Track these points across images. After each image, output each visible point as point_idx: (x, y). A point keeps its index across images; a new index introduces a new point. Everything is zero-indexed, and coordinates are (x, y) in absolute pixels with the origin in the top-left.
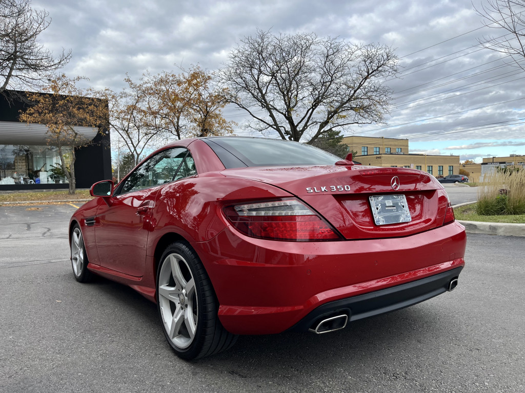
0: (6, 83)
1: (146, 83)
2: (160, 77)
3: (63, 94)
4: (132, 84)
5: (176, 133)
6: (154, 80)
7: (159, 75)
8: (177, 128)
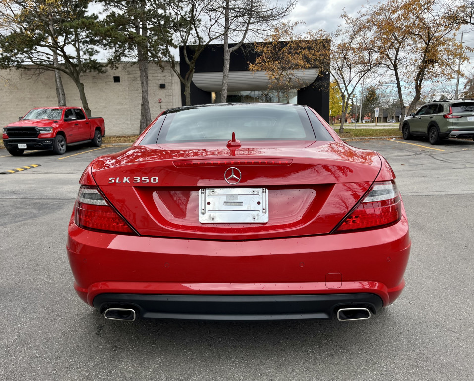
0: (244, 37)
1: (364, 15)
2: (381, 5)
3: (283, 40)
4: (348, 19)
5: (392, 67)
6: (374, 10)
7: (380, 3)
8: (395, 62)
